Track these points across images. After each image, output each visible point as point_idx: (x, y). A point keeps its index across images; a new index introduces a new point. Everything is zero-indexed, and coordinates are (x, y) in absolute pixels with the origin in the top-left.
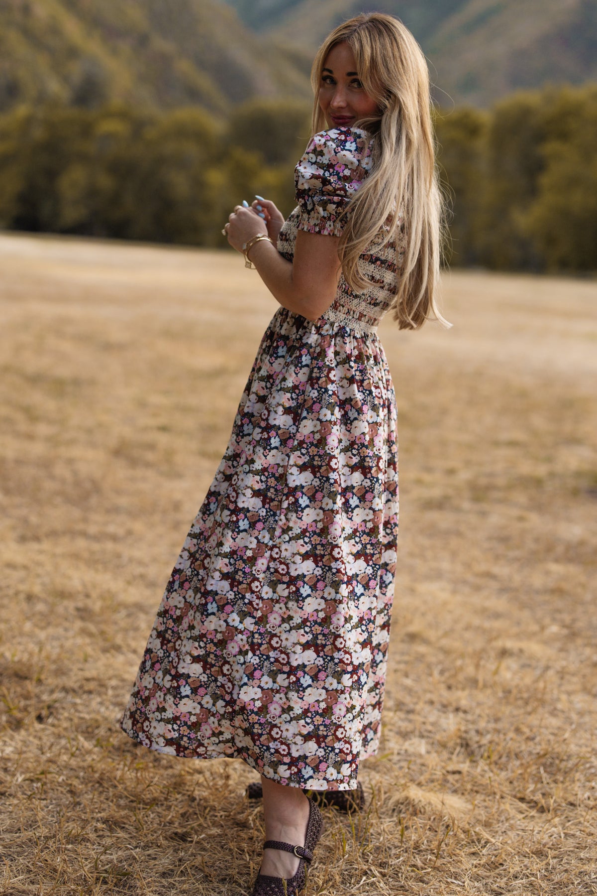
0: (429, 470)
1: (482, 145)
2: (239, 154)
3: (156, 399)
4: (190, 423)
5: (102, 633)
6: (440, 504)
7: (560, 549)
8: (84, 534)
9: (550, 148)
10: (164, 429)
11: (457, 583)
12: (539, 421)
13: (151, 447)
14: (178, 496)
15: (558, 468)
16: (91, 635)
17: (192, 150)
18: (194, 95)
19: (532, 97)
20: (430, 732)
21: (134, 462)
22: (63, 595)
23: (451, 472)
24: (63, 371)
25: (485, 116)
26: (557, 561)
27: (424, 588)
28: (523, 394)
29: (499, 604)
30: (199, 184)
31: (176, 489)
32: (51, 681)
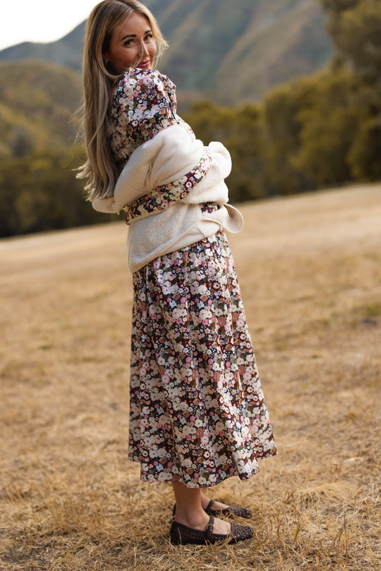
7: (348, 376)
9: (303, 115)
12: (322, 279)
15: (339, 309)
26: (346, 388)
28: (310, 263)
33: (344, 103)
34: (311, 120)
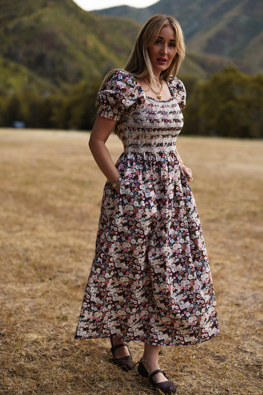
24: (86, 179)
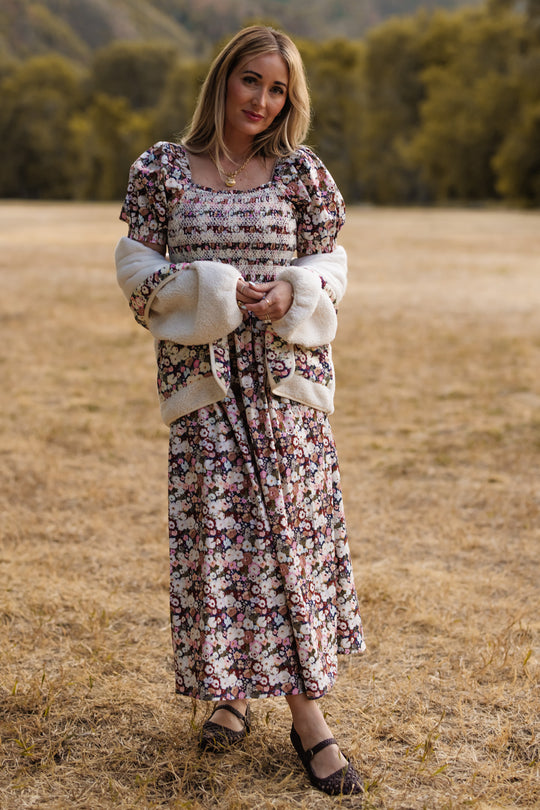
0: (381, 433)
1: (358, 75)
2: (103, 99)
3: (73, 375)
4: (117, 400)
5: (96, 650)
6: (403, 471)
8: (43, 537)
9: (428, 75)
10: (92, 409)
11: (449, 561)
12: (476, 369)
13: (85, 430)
14: (128, 484)
16: (85, 654)
17: (53, 98)
18: (50, 40)
19: (406, 24)
20: (476, 735)
21: (71, 449)
22: (41, 609)
23: (405, 433)
25: (359, 46)
27: (417, 567)
29: (499, 579)
30: (65, 134)
31: (123, 476)
32: (59, 713)
33: (502, 69)
34: (442, 86)
